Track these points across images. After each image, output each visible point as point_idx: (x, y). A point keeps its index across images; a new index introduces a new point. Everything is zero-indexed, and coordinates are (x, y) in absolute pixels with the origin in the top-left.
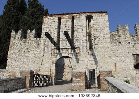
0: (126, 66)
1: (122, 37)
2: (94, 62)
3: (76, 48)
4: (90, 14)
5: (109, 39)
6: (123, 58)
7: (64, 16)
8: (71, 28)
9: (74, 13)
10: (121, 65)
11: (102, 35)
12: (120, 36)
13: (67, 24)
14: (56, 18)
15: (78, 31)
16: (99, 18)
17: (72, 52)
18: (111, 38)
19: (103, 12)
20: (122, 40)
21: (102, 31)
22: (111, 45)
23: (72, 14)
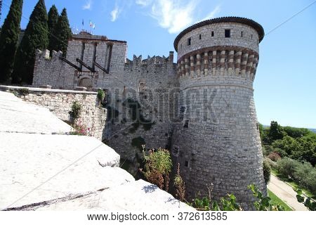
1: (135, 66)
3: (95, 72)
4: (111, 42)
5: (123, 67)
7: (88, 41)
8: (93, 54)
12: (132, 65)
13: (90, 49)
14: (80, 42)
15: (99, 57)
16: (118, 47)
18: (125, 66)
20: (134, 68)
22: (124, 72)
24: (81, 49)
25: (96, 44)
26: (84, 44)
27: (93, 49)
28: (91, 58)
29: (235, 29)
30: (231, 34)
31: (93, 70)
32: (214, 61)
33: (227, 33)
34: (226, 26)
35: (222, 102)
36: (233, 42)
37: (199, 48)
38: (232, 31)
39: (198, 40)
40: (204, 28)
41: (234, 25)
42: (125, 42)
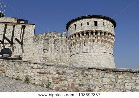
0: (39, 55)
1: (40, 40)
2: (22, 52)
3: (13, 44)
4: (25, 25)
5: (33, 41)
6: (38, 51)
7: (9, 24)
8: (12, 32)
9: (15, 23)
10: (36, 55)
11: (29, 38)
12: (39, 39)
13: (10, 29)
15: (16, 34)
16: (29, 27)
17: (11, 46)
18: (34, 40)
19: (32, 24)
20: (40, 41)
21: (30, 35)
22: (33, 44)
23: (14, 23)
25: (14, 26)
26: (6, 26)
27: (12, 29)
29: (100, 21)
30: (98, 24)
31: (11, 43)
34: (95, 19)
35: (95, 62)
36: (99, 28)
37: (81, 31)
38: (98, 22)
39: (80, 26)
41: (99, 19)
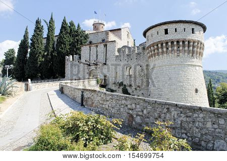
1: (122, 57)
2: (106, 72)
4: (106, 43)
5: (115, 58)
6: (121, 69)
7: (92, 45)
8: (96, 53)
10: (119, 73)
11: (112, 56)
13: (94, 50)
14: (88, 47)
15: (99, 55)
16: (110, 45)
19: (113, 41)
21: (112, 53)
23: (97, 43)
24: (89, 51)
25: (97, 46)
26: (90, 47)
27: (96, 50)
28: (95, 56)
30: (168, 32)
32: (160, 50)
33: (166, 32)
34: (165, 27)
35: (166, 76)
37: (152, 43)
38: (168, 30)
39: (151, 38)
40: (153, 29)
42: (115, 41)
